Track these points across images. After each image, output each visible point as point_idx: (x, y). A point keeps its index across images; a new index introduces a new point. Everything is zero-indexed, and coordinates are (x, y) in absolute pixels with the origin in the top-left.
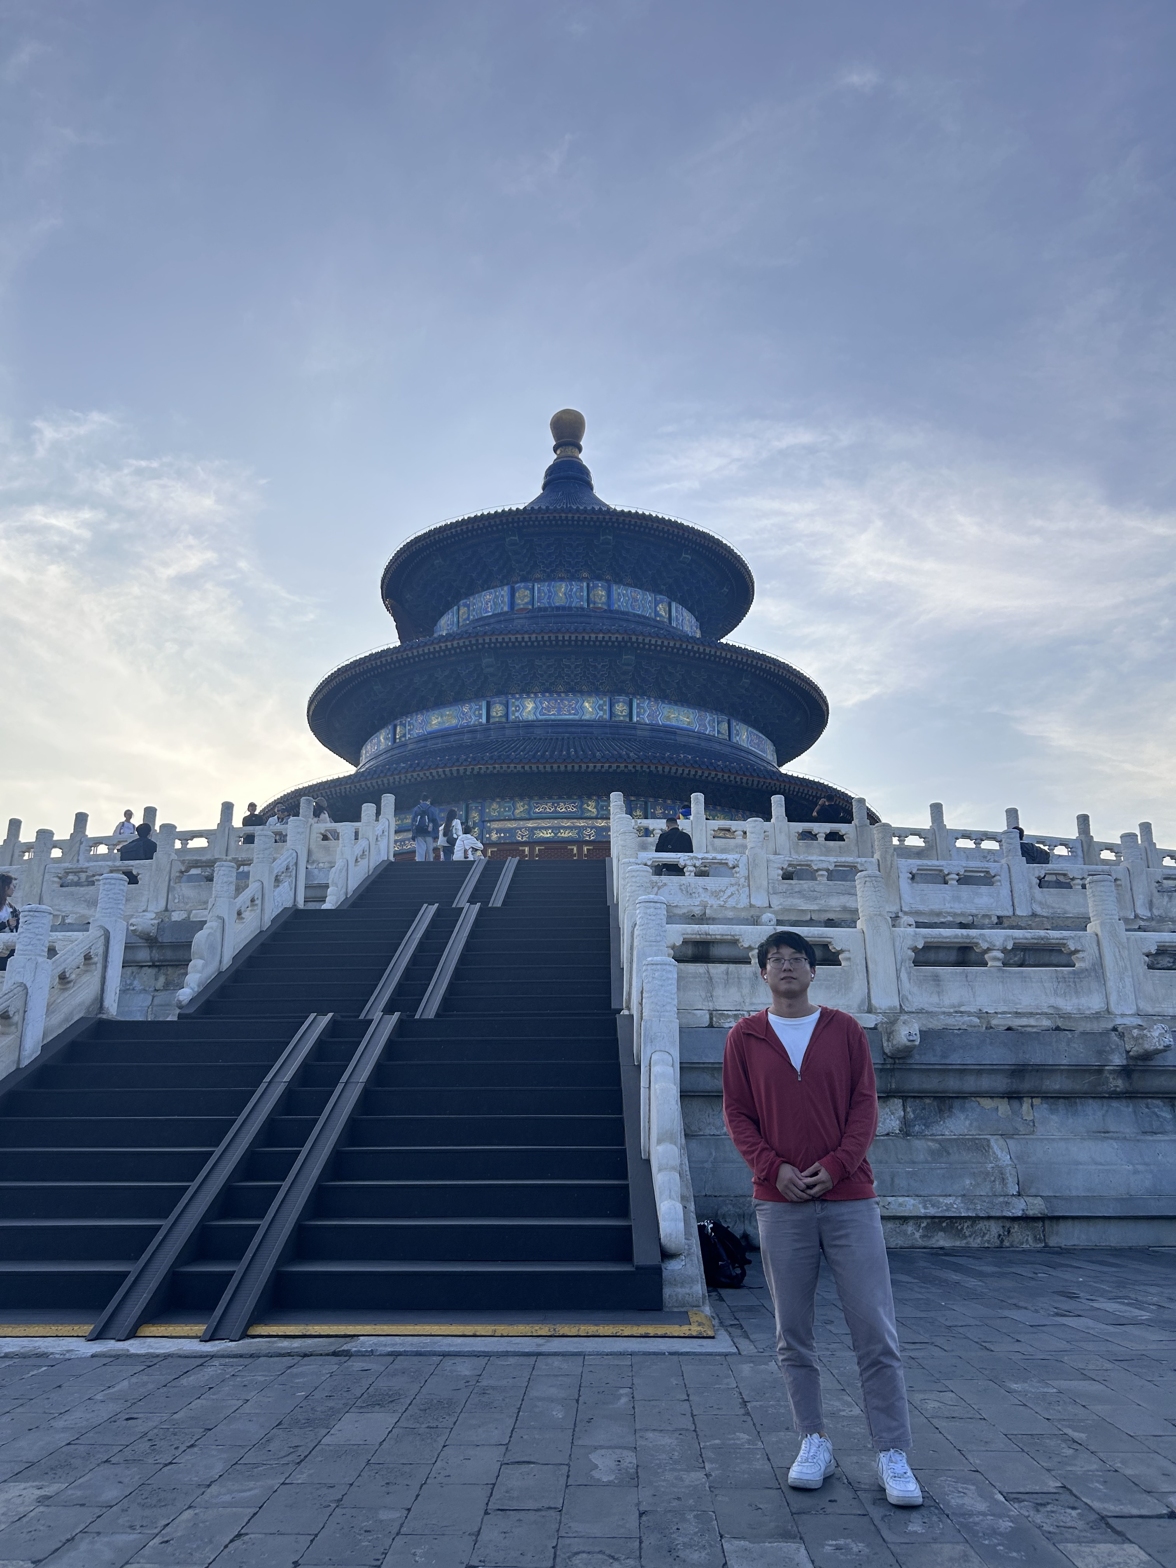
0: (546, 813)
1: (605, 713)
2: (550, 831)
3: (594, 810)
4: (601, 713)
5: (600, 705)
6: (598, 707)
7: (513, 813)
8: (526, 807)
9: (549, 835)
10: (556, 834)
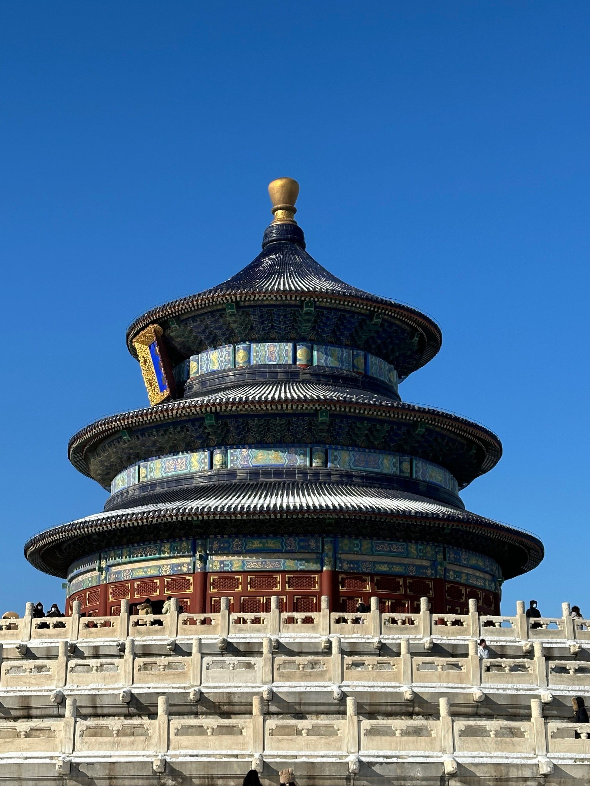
0: (384, 552)
1: (397, 469)
2: (386, 566)
3: (415, 552)
4: (394, 469)
5: (394, 463)
6: (393, 464)
7: (360, 549)
8: (370, 545)
9: (385, 569)
10: (390, 569)
